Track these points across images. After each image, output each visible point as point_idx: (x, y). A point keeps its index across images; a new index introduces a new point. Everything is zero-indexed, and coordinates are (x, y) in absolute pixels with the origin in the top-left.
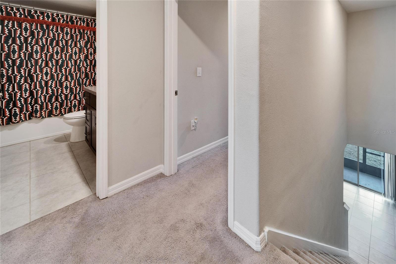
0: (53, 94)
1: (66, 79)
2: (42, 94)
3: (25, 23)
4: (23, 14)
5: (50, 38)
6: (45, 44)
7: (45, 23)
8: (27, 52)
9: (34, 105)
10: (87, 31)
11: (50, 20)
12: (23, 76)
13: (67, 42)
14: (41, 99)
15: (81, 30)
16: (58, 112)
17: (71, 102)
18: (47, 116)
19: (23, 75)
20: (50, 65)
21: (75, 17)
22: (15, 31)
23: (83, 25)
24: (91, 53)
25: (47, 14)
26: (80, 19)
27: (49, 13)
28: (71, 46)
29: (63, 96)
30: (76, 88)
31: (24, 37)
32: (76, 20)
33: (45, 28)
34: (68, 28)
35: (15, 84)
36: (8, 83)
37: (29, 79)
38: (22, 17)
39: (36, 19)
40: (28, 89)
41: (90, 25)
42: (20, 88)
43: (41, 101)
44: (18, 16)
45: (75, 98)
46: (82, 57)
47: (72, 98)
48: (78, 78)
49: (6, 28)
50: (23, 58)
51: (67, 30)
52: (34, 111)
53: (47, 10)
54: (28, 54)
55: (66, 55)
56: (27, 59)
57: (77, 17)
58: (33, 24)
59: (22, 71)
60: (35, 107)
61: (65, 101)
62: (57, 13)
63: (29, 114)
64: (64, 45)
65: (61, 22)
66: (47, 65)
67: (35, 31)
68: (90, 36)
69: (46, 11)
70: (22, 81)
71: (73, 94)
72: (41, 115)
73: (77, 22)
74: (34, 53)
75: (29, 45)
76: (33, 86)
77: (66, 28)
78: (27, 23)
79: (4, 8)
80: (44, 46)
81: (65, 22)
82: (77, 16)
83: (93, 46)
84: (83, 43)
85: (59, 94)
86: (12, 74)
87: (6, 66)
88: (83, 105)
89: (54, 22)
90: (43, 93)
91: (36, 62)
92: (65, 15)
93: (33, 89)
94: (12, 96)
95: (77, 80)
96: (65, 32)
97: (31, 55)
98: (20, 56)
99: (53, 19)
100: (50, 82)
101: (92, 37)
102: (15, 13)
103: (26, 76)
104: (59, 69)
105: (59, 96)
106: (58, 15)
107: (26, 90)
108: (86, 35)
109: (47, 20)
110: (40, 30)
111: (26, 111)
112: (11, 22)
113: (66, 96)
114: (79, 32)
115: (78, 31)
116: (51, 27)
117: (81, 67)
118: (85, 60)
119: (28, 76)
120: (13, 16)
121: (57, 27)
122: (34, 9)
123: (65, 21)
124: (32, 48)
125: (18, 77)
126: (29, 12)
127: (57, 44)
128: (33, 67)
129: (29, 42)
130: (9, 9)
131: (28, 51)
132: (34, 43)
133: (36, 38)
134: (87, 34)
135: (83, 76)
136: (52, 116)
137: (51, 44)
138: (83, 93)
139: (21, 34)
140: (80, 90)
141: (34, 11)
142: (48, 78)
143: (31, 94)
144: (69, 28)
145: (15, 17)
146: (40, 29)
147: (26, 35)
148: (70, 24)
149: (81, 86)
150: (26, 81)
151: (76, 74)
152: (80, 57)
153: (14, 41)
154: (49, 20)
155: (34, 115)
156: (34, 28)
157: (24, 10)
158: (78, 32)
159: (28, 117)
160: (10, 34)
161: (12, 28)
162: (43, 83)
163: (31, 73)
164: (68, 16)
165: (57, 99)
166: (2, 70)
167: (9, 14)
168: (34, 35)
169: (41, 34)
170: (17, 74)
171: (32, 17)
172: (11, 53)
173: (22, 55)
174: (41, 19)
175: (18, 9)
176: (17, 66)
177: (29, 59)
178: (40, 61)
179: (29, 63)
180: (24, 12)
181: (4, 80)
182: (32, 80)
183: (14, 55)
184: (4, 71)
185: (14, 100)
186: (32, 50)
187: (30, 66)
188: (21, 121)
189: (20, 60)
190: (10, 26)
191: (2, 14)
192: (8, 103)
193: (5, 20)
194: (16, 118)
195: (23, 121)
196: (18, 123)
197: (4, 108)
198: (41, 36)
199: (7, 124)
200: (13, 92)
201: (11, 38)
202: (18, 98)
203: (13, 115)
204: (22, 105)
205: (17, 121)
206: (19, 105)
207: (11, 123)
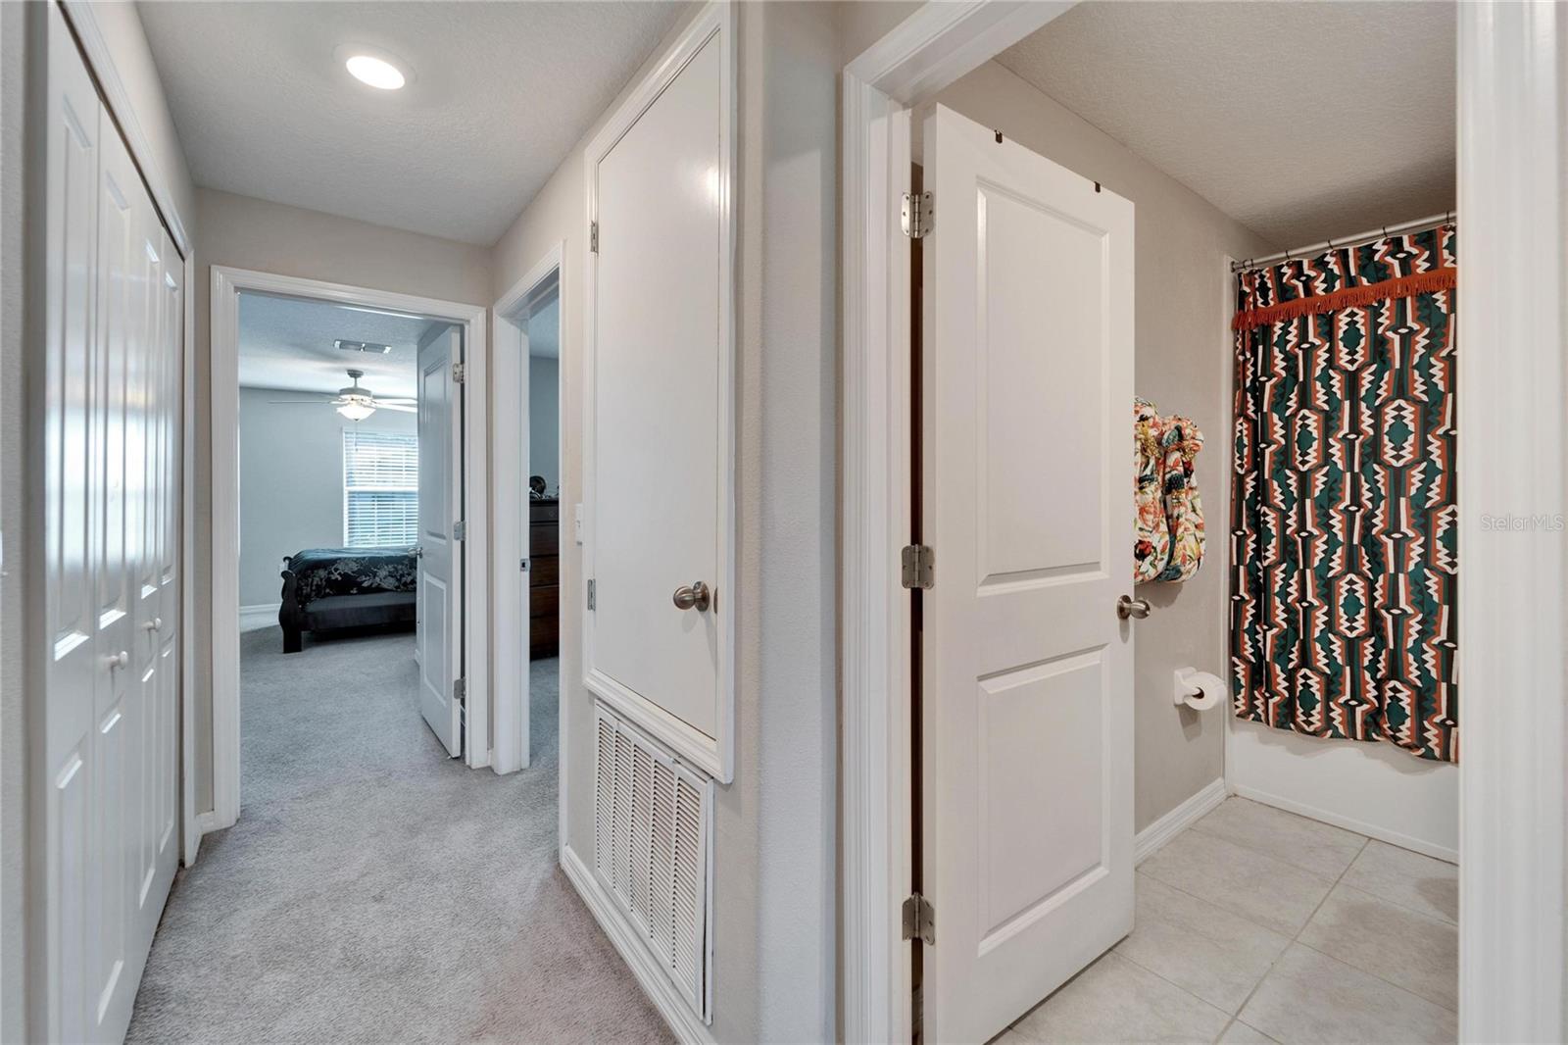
2: (1424, 634)
3: (1348, 310)
4: (1339, 277)
8: (1357, 438)
9: (1387, 679)
12: (1341, 544)
14: (1421, 661)
19: (1341, 537)
22: (1309, 352)
25: (1450, 234)
31: (1343, 371)
33: (1441, 310)
35: (1309, 573)
36: (1284, 566)
37: (1367, 558)
38: (1335, 290)
39: (1399, 275)
40: (1363, 601)
42: (1327, 595)
43: (1423, 669)
49: (1277, 350)
52: (1387, 707)
54: (1362, 445)
56: (1356, 470)
58: (1384, 305)
59: (1337, 522)
60: (1391, 689)
63: (1365, 713)
66: (1451, 494)
67: (1390, 333)
69: (1445, 221)
70: (1337, 564)
72: (1421, 739)
74: (1386, 438)
75: (1364, 405)
76: (1382, 591)
78: (1356, 310)
79: (1268, 278)
80: (1436, 398)
86: (1298, 532)
87: (1278, 498)
91: (1398, 478)
93: (1382, 607)
94: (1298, 621)
97: (1373, 451)
98: (1326, 458)
102: (1308, 283)
103: (1356, 541)
107: (1352, 605)
109: (1452, 266)
110: (1417, 327)
111: (1352, 698)
112: (1295, 322)
119: (1362, 542)
120: (1302, 295)
122: (1385, 234)
124: (1377, 414)
125: (1320, 547)
126: (1366, 253)
128: (1382, 504)
129: (1363, 393)
130: (1289, 272)
131: (1359, 433)
132: (1384, 394)
133: (1398, 366)
139: (1332, 361)
141: (1384, 243)
143: (1375, 625)
145: (1308, 299)
146: (1418, 318)
147: (1352, 361)
150: (1351, 564)
153: (1305, 402)
155: (1386, 727)
156: (1388, 322)
157: (1342, 256)
159: (1361, 725)
160: (1292, 373)
161: (1298, 345)
162: (1433, 584)
163: (1374, 531)
166: (1265, 515)
167: (1288, 296)
168: (1389, 356)
169: (1421, 341)
170: (1316, 532)
171: (1380, 272)
172: (1296, 445)
173: (1336, 450)
174: (1420, 271)
175: (1320, 264)
176: (1315, 500)
177: (1368, 465)
178: (1416, 476)
179: (1367, 486)
180: (1345, 266)
181: (1271, 554)
182: (1378, 565)
183: (1304, 454)
184: (1271, 519)
185: (1302, 637)
186: (1377, 426)
187: (1368, 499)
188: (1330, 732)
189: (1328, 471)
190: (1292, 338)
191: (1266, 303)
192: (1283, 642)
193: (1274, 321)
194: (1308, 714)
195: (1339, 736)
196: (1317, 733)
197: (1268, 660)
198: (1423, 351)
199: (1282, 725)
200: (1301, 606)
201: (1295, 389)
202: (1318, 634)
203: (1298, 698)
204: (1333, 665)
205: (1313, 728)
206: (1321, 662)
207: (1292, 725)
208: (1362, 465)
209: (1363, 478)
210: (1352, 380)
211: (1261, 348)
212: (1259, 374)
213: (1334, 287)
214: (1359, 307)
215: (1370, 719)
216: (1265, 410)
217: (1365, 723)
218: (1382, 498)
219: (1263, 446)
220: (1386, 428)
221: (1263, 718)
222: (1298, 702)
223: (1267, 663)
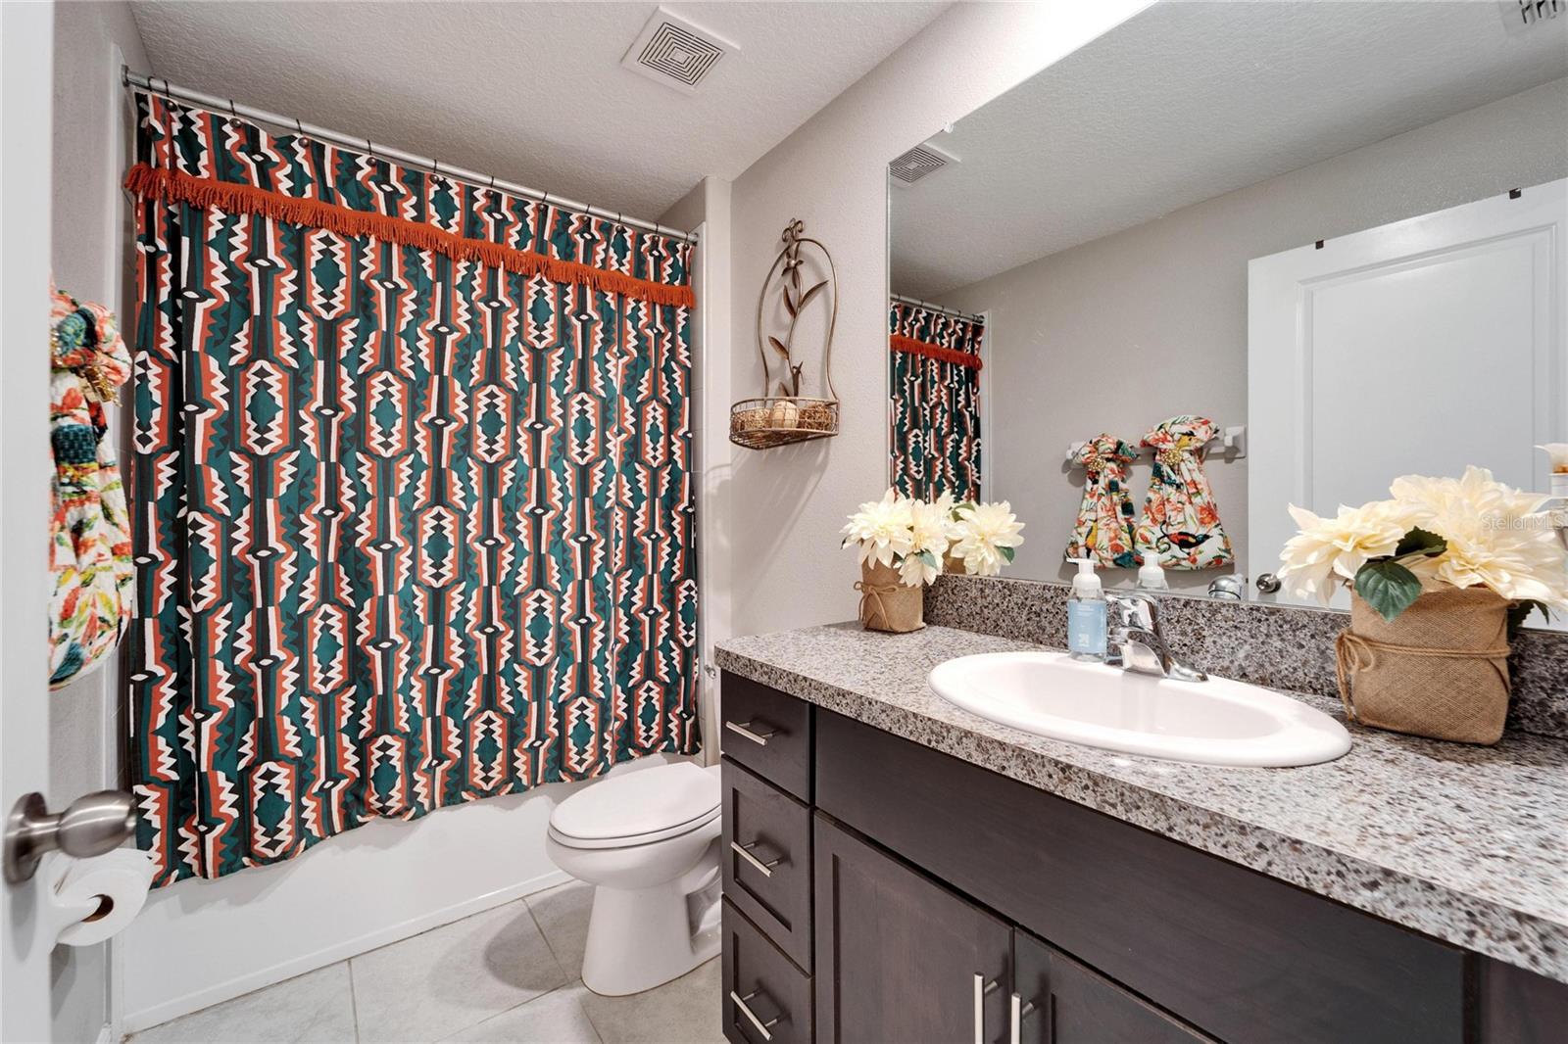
0: (472, 667)
1: (539, 580)
2: (412, 665)
3: (323, 233)
4: (311, 181)
5: (456, 335)
6: (427, 366)
7: (432, 240)
8: (335, 415)
9: (372, 737)
10: (638, 301)
11: (454, 229)
12: (316, 563)
13: (539, 359)
14: (409, 700)
15: (610, 295)
16: (496, 774)
17: (561, 711)
18: (438, 802)
19: (314, 555)
20: (457, 495)
21: (581, 219)
22: (268, 274)
23: (618, 269)
24: (654, 426)
25: (437, 187)
26: (606, 228)
27: (450, 182)
28: (560, 383)
29: (523, 679)
30: (586, 630)
31: (317, 318)
32: (582, 237)
33: (430, 274)
34: (544, 279)
35: (271, 611)
36: (229, 607)
37: (347, 580)
38: (305, 196)
39: (384, 212)
40: (340, 640)
41: (647, 272)
42: (297, 641)
43: (411, 710)
44: (285, 185)
45: (583, 687)
46: (615, 446)
47: (567, 688)
48: (594, 572)
49: (214, 255)
50: (314, 452)
51: (540, 293)
52: (372, 774)
53: (440, 166)
54: (341, 425)
55: (536, 434)
56: (333, 459)
57: (590, 219)
58: (367, 244)
59: (310, 532)
60: (378, 749)
61: (535, 705)
62: (491, 185)
63: (344, 792)
64: (527, 377)
65: (512, 241)
66: (439, 494)
67: (375, 283)
68: (648, 331)
69: (435, 169)
70: (310, 594)
71: (574, 662)
72: (411, 797)
73: (591, 244)
74: (373, 419)
75: (344, 371)
76: (366, 622)
77: (537, 277)
78: (333, 236)
79: (200, 129)
80: (424, 380)
81: (529, 243)
82: (587, 212)
83: (664, 387)
84: (616, 368)
85: (502, 666)
86: (252, 550)
87: (218, 498)
88: (618, 723)
89: (477, 243)
90: (421, 661)
91: (386, 470)
92: (533, 204)
93: (367, 642)
94: (254, 691)
95: (592, 580)
96: (530, 306)
97: (355, 435)
98: (296, 439)
99: (473, 225)
100: (456, 597)
101: (660, 335)
102: (264, 167)
103: (331, 559)
104: (502, 520)
105: (503, 680)
106: (494, 199)
107: (329, 645)
108: (629, 324)
109: (438, 225)
110: (404, 285)
111: (327, 780)
112: (244, 220)
113: (539, 675)
114: (602, 307)
115: (595, 298)
116: (462, 265)
117: (611, 508)
118: (627, 468)
119: (339, 560)
120: (256, 184)
121: (490, 268)
122: (370, 151)
123: (532, 237)
124: (361, 385)
125: (287, 570)
126: (347, 163)
127: (493, 374)
128: (369, 506)
129: (343, 354)
130: (235, 137)
131: (338, 408)
132: (370, 361)
133: (384, 329)
134: (635, 319)
135: (618, 560)
136: (464, 795)
137: (462, 368)
138: (619, 653)
139: (300, 298)
140: (605, 641)
141: (369, 162)
142: (448, 571)
143: (358, 667)
144: (552, 281)
145: (265, 193)
146: (405, 276)
147: (328, 307)
148: (557, 258)
149: (609, 620)
150: (327, 594)
151: (587, 548)
152: (605, 452)
153: (261, 347)
154: (449, 226)
155: (372, 800)
156: (372, 267)
157: (316, 150)
158: (595, 308)
159: (339, 811)
160: (239, 298)
161: (251, 258)
162: (420, 602)
163: (358, 543)
164: (547, 207)
165: (489, 700)
166: (197, 525)
167: (233, 173)
168: (374, 311)
169: (409, 307)
170: (282, 549)
171: (362, 199)
172: (248, 414)
173: (308, 428)
174: (407, 217)
175: (284, 147)
176: (279, 500)
177: (348, 455)
178: (404, 470)
179: (348, 482)
180: (319, 168)
181: (209, 589)
182: (363, 587)
183: (262, 429)
184: (208, 532)
185: (261, 714)
186: (361, 401)
187: (350, 500)
188: (303, 843)
189: (297, 458)
190: (239, 240)
191: (193, 168)
192: (230, 730)
193: (210, 205)
194: (272, 831)
195: (313, 842)
196: (284, 856)
197: (204, 769)
198: (410, 317)
199: (227, 868)
200: (259, 666)
201: (246, 325)
202: (285, 702)
203: (256, 812)
204: (306, 741)
205: (279, 850)
206: (291, 743)
207: (246, 860)
208: (341, 452)
209: (343, 470)
210: (329, 333)
211: (185, 241)
212: (184, 284)
213: (304, 192)
214: (337, 233)
215: (349, 799)
216: (196, 347)
217: (343, 805)
218: (368, 497)
219: (191, 408)
220: (373, 406)
221: (195, 868)
222: (256, 819)
223: (201, 774)
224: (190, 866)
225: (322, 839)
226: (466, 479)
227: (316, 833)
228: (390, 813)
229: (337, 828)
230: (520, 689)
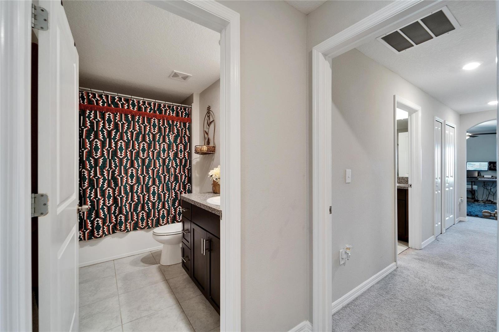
0: (139, 202)
1: (154, 183)
2: (126, 201)
3: (108, 113)
4: (106, 103)
5: (136, 132)
6: (130, 139)
7: (131, 112)
8: (111, 150)
9: (118, 215)
10: (177, 122)
11: (135, 110)
12: (107, 180)
13: (154, 136)
14: (126, 208)
15: (170, 121)
16: (144, 224)
17: (159, 212)
18: (132, 229)
19: (107, 178)
20: (136, 165)
21: (163, 105)
22: (98, 122)
23: (172, 115)
24: (181, 149)
25: (132, 101)
26: (169, 107)
27: (135, 100)
28: (159, 141)
29: (150, 204)
30: (165, 194)
31: (107, 130)
32: (164, 109)
33: (130, 120)
34: (155, 119)
35: (98, 189)
36: (90, 188)
37: (113, 183)
38: (105, 106)
39: (121, 107)
40: (112, 195)
41: (179, 115)
42: (103, 195)
43: (126, 210)
44: (101, 104)
45: (164, 207)
46: (171, 155)
47: (160, 207)
48: (166, 182)
49: (87, 119)
50: (106, 157)
51: (154, 122)
52: (118, 222)
53: (132, 97)
54: (112, 151)
55: (153, 152)
56: (110, 158)
57: (166, 105)
58: (117, 114)
59: (105, 173)
60: (119, 217)
61: (153, 210)
62: (144, 100)
63: (112, 226)
64: (151, 140)
65: (148, 111)
66: (132, 165)
67: (119, 122)
68: (179, 128)
69: (131, 98)
70: (106, 186)
71: (162, 201)
72: (126, 228)
73: (166, 110)
74: (118, 150)
75: (112, 140)
76: (117, 191)
77: (154, 118)
78: (110, 113)
79: (85, 95)
80: (129, 141)
81: (152, 111)
82: (165, 103)
83: (183, 141)
84: (172, 137)
85: (146, 202)
86: (94, 177)
87: (88, 166)
88: (172, 215)
89: (140, 112)
90: (128, 200)
91: (121, 161)
92: (153, 103)
93: (117, 196)
94: (95, 204)
96: (152, 124)
97: (115, 153)
98: (103, 155)
99: (140, 108)
100: (136, 187)
101: (182, 129)
102: (97, 101)
103: (110, 179)
104: (146, 171)
105: (146, 205)
106: (144, 103)
107: (109, 197)
108: (175, 127)
109: (132, 109)
110: (125, 122)
111: (109, 223)
112: (93, 112)
113: (154, 204)
114: (168, 124)
115: (167, 122)
116: (137, 117)
117: (170, 168)
118: (175, 159)
119: (112, 179)
120: (95, 104)
121: (143, 117)
122: (118, 95)
123: (153, 110)
124: (116, 143)
125: (101, 181)
126: (113, 99)
127: (144, 139)
128: (118, 168)
129: (112, 137)
130: (91, 96)
131: (111, 148)
132: (118, 138)
133: (121, 131)
134: (176, 126)
135: (172, 179)
136: (137, 228)
137: (137, 139)
138: (172, 200)
139: (104, 126)
140: (169, 197)
141: (118, 98)
142: (134, 181)
143: (115, 201)
144: (157, 119)
145: (97, 106)
146: (125, 120)
147: (109, 128)
148: (158, 114)
149: (170, 192)
150: (109, 185)
151: (165, 177)
152: (169, 156)
153: (96, 136)
154: (134, 109)
155: (118, 228)
156: (118, 119)
157: (107, 97)
158: (167, 124)
159: (111, 230)
160: (92, 127)
161: (94, 119)
162: (128, 188)
163: (115, 175)
164: (156, 103)
165: (143, 209)
166: (84, 172)
167: (91, 103)
168: (119, 128)
169: (126, 126)
170: (100, 177)
171: (116, 105)
172: (94, 150)
173: (105, 152)
174: (126, 108)
175: (100, 96)
178: (125, 160)
179: (113, 163)
180: (108, 100)
181: (86, 184)
182: (116, 184)
183: (96, 153)
184: (86, 173)
185: (96, 209)
186: (116, 146)
187: (114, 167)
188: (104, 235)
189: (103, 159)
190: (92, 116)
191: (83, 102)
192: (90, 212)
193: (87, 109)
194: (98, 232)
195: (106, 235)
196: (101, 237)
197: (85, 219)
198: (126, 129)
199: (90, 238)
200: (96, 199)
201: (93, 132)
202: (101, 207)
203: (95, 228)
204: (105, 215)
205: (99, 236)
206: (102, 215)
207: (93, 237)
208: (112, 157)
209: (112, 161)
210: (109, 133)
211: (82, 117)
212: (81, 125)
215: (114, 227)
216: (84, 138)
217: (112, 229)
218: (117, 166)
219: (83, 149)
220: (118, 148)
221: (83, 239)
222: (95, 229)
223: (85, 220)
224: (82, 238)
225: (108, 235)
226: (138, 162)
227: (107, 233)
228: (122, 230)
229: (111, 233)
230: (149, 206)
